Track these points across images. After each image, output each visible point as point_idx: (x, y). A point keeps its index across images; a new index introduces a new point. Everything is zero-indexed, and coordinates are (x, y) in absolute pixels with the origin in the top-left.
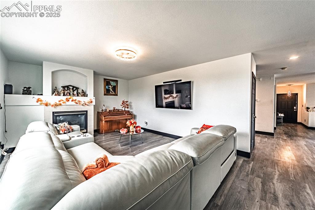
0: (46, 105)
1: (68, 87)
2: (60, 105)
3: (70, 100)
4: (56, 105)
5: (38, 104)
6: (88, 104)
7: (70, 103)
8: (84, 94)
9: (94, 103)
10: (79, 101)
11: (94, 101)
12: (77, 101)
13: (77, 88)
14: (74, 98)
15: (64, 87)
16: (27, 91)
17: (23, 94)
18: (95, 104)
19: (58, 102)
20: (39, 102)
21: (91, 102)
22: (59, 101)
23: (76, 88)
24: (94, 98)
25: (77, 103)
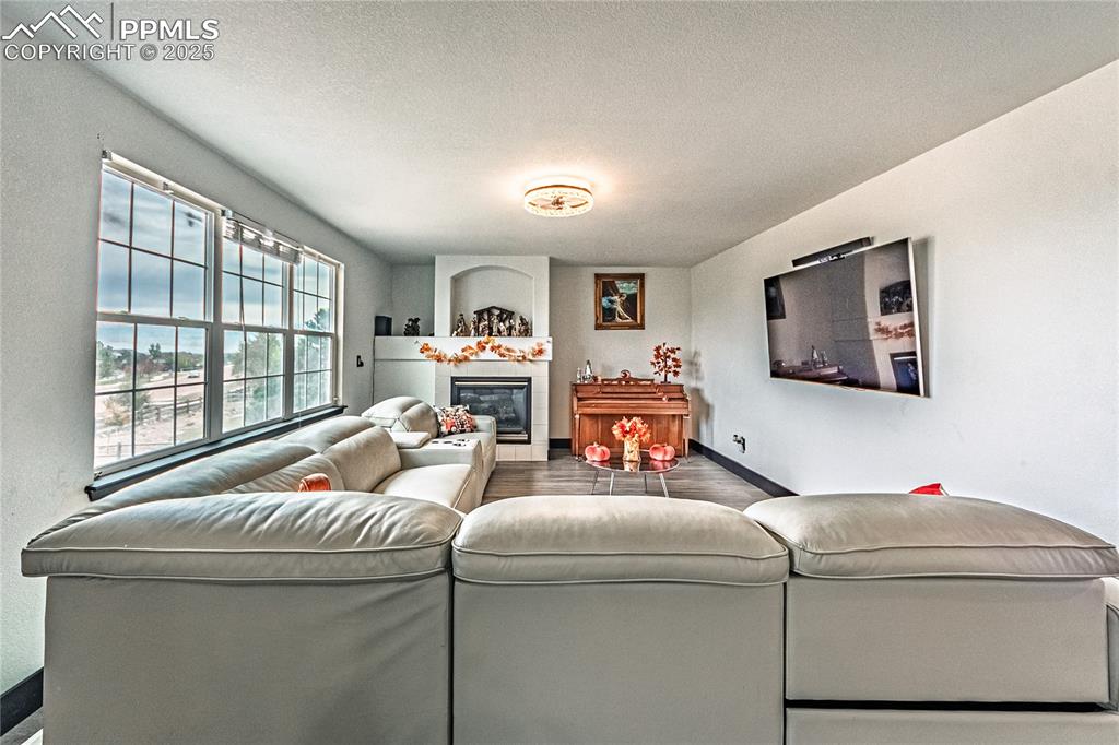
0: (439, 359)
1: (489, 311)
2: (466, 359)
3: (488, 347)
4: (458, 361)
5: (423, 356)
6: (530, 357)
7: (488, 355)
8: (527, 331)
9: (548, 356)
10: (509, 350)
11: (548, 348)
12: (503, 351)
13: (511, 314)
14: (498, 341)
15: (480, 313)
16: (413, 330)
17: (406, 335)
18: (551, 359)
19: (460, 353)
20: (426, 353)
21: (540, 352)
22: (463, 350)
23: (506, 315)
24: (551, 339)
25: (502, 355)
